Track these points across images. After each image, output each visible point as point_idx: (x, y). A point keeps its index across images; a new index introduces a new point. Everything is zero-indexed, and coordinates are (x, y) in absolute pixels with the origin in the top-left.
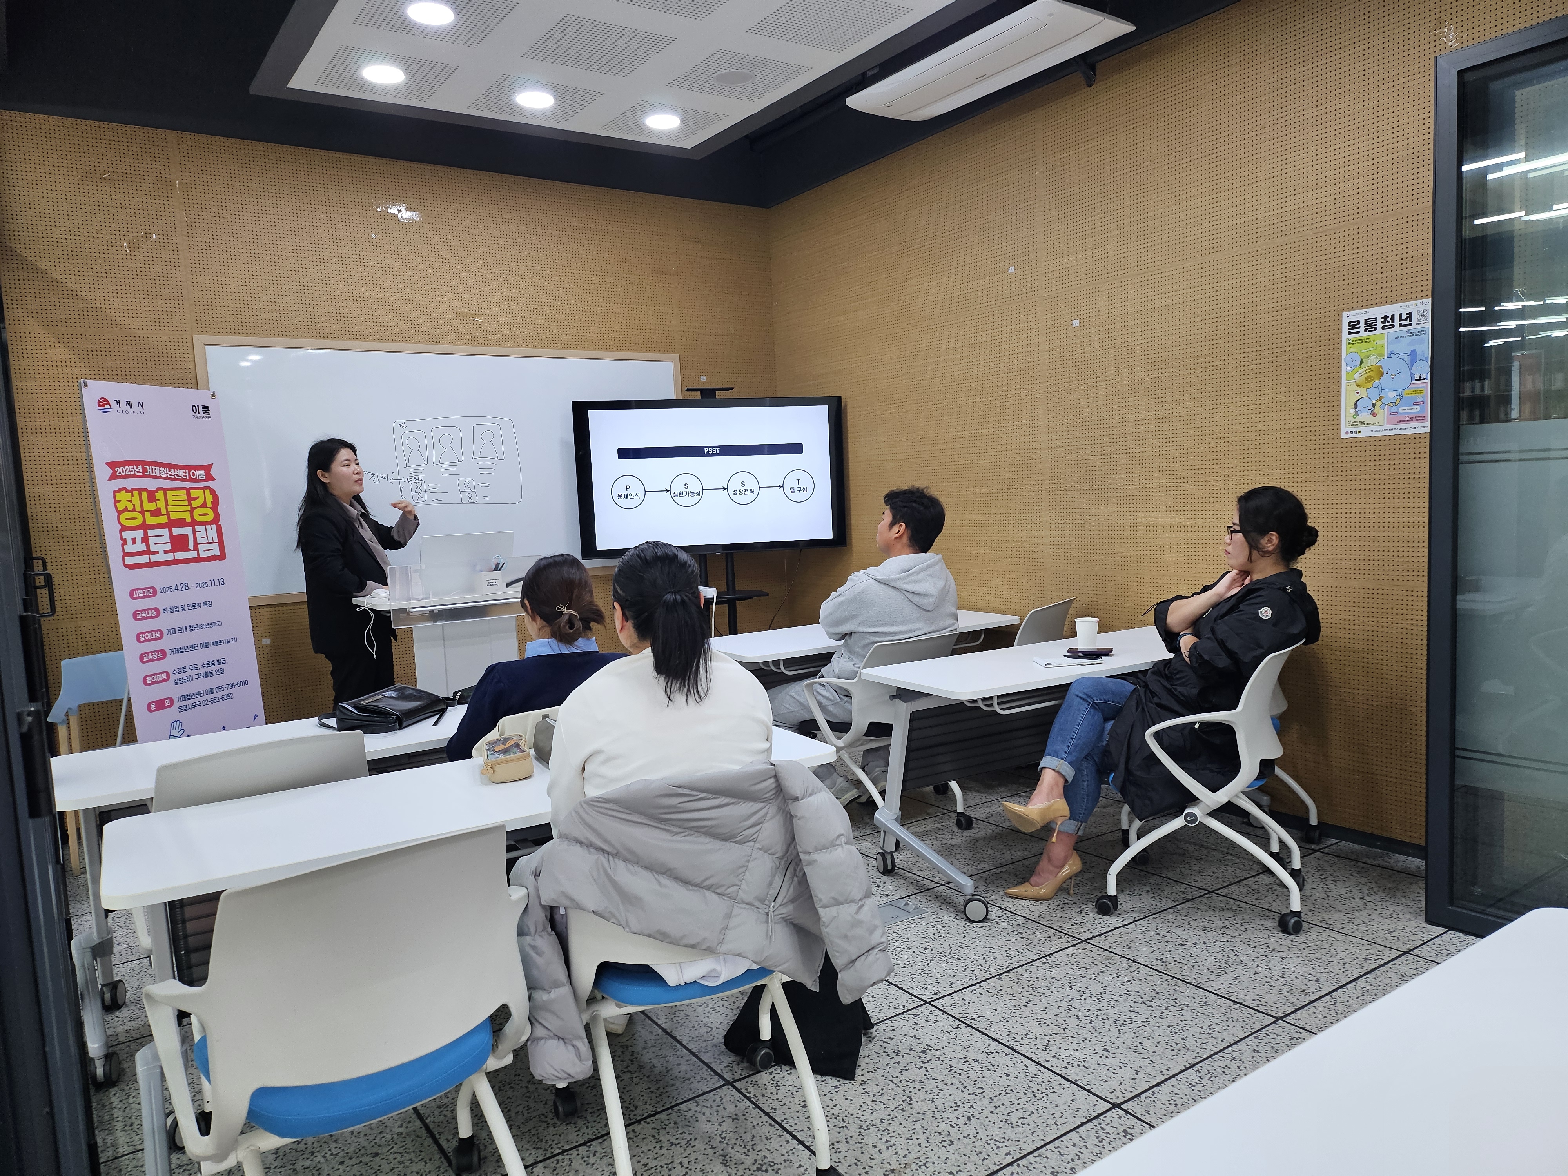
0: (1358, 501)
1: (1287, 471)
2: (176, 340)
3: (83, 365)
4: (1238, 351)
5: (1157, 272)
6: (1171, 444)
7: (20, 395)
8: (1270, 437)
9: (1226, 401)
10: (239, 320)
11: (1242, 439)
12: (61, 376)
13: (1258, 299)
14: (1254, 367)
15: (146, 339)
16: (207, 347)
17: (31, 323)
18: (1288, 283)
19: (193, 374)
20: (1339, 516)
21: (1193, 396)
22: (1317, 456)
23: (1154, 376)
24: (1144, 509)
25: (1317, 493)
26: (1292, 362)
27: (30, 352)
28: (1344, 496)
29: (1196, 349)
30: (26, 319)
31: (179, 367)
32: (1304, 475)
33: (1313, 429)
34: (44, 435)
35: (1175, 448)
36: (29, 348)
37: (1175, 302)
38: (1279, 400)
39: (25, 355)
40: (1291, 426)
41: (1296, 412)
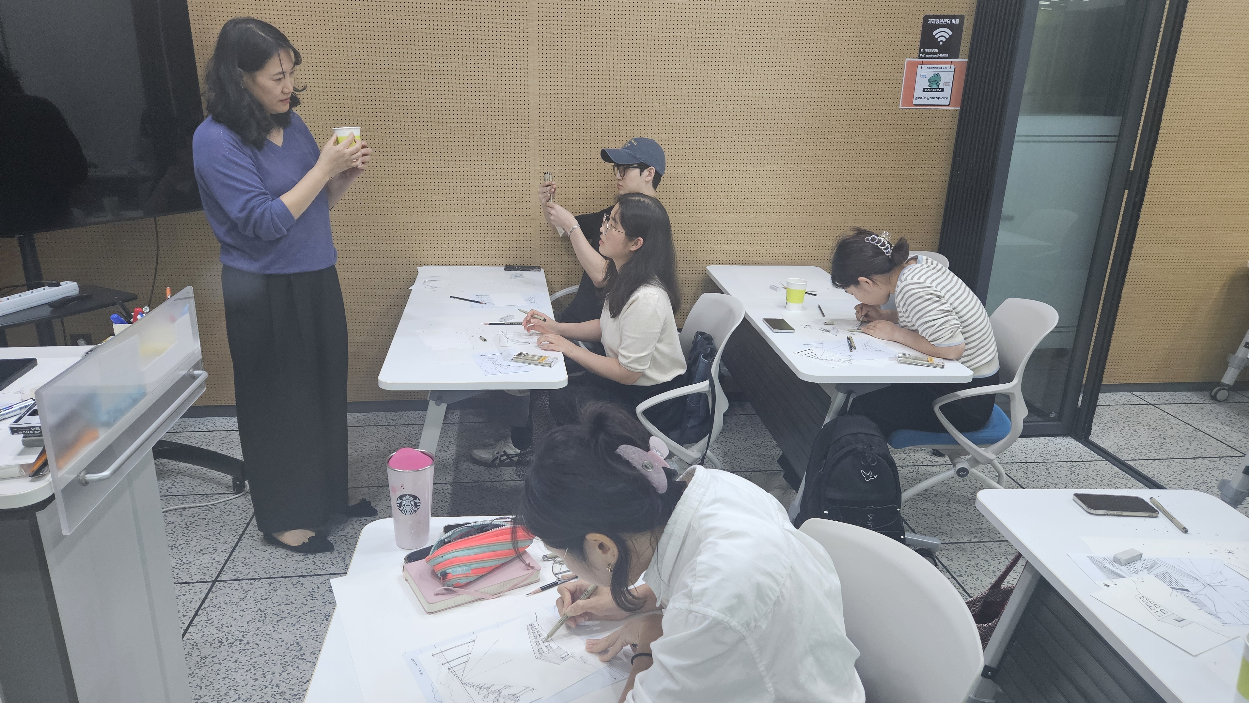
8: (774, 103)
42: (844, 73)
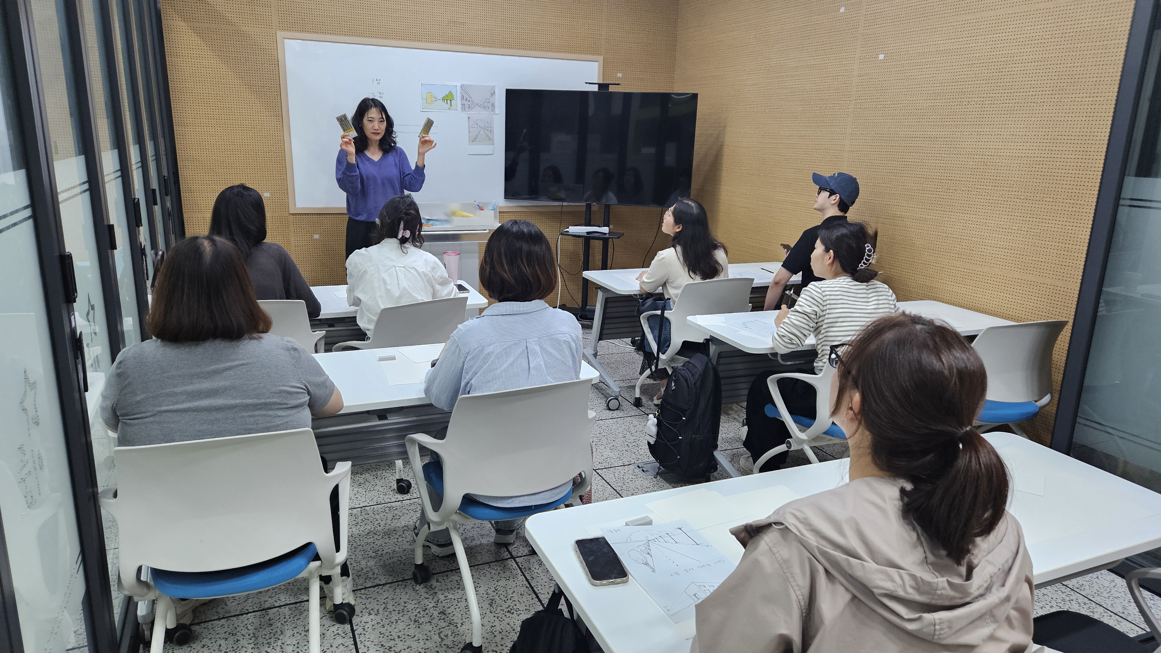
0: (1061, 219)
1: (1014, 189)
2: (266, 34)
3: (208, 48)
4: (994, 92)
5: (945, 22)
6: (935, 158)
7: (171, 67)
8: (1007, 161)
9: (979, 130)
10: (306, 22)
11: (986, 160)
12: (195, 56)
13: (1016, 51)
14: (1004, 105)
15: (247, 33)
16: (285, 40)
17: (177, 19)
18: (1040, 41)
19: (276, 58)
20: (1046, 228)
21: (956, 123)
22: (1038, 181)
23: (931, 104)
24: (909, 205)
25: (1033, 209)
26: (1032, 105)
27: (177, 38)
28: (1052, 214)
29: (964, 86)
30: (174, 16)
31: (267, 53)
32: (1026, 194)
33: (1038, 159)
34: (185, 94)
35: (937, 162)
36: (176, 35)
37: (955, 47)
38: (1018, 133)
39: (174, 41)
40: (1023, 155)
41: (1028, 144)
42: (1074, 134)
